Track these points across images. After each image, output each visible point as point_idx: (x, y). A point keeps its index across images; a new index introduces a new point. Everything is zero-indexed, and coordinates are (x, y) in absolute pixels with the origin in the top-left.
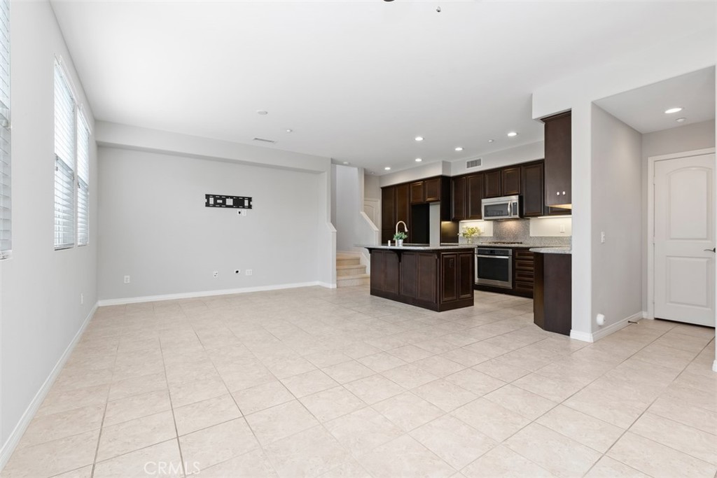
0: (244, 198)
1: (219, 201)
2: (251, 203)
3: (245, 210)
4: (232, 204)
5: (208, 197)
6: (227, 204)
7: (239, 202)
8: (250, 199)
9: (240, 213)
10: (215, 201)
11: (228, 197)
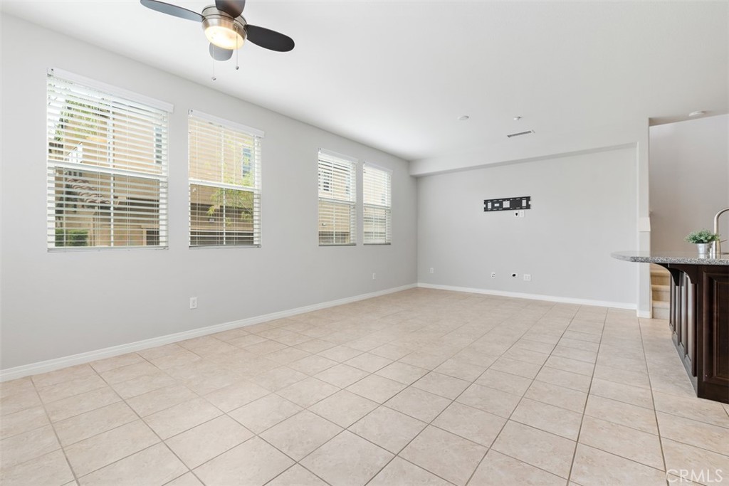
0: (521, 198)
1: (497, 205)
2: (530, 203)
3: (522, 211)
4: (509, 206)
5: (486, 202)
6: (504, 207)
7: (516, 204)
8: (528, 199)
9: (517, 214)
10: (493, 205)
11: (504, 200)
